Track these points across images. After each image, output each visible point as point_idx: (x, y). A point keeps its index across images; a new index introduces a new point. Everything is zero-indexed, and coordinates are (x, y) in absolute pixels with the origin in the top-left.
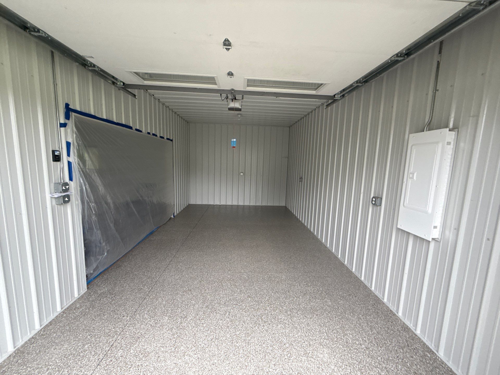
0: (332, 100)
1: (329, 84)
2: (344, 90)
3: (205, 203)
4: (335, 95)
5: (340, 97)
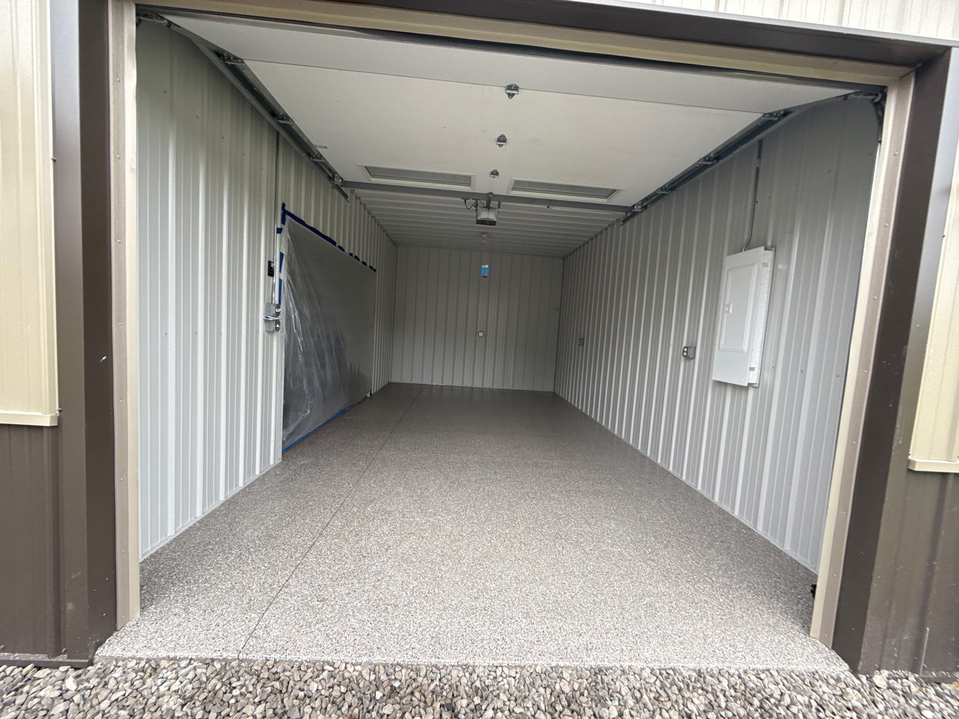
0: (630, 213)
1: (623, 190)
2: (646, 199)
3: (417, 380)
4: (634, 206)
5: (642, 208)
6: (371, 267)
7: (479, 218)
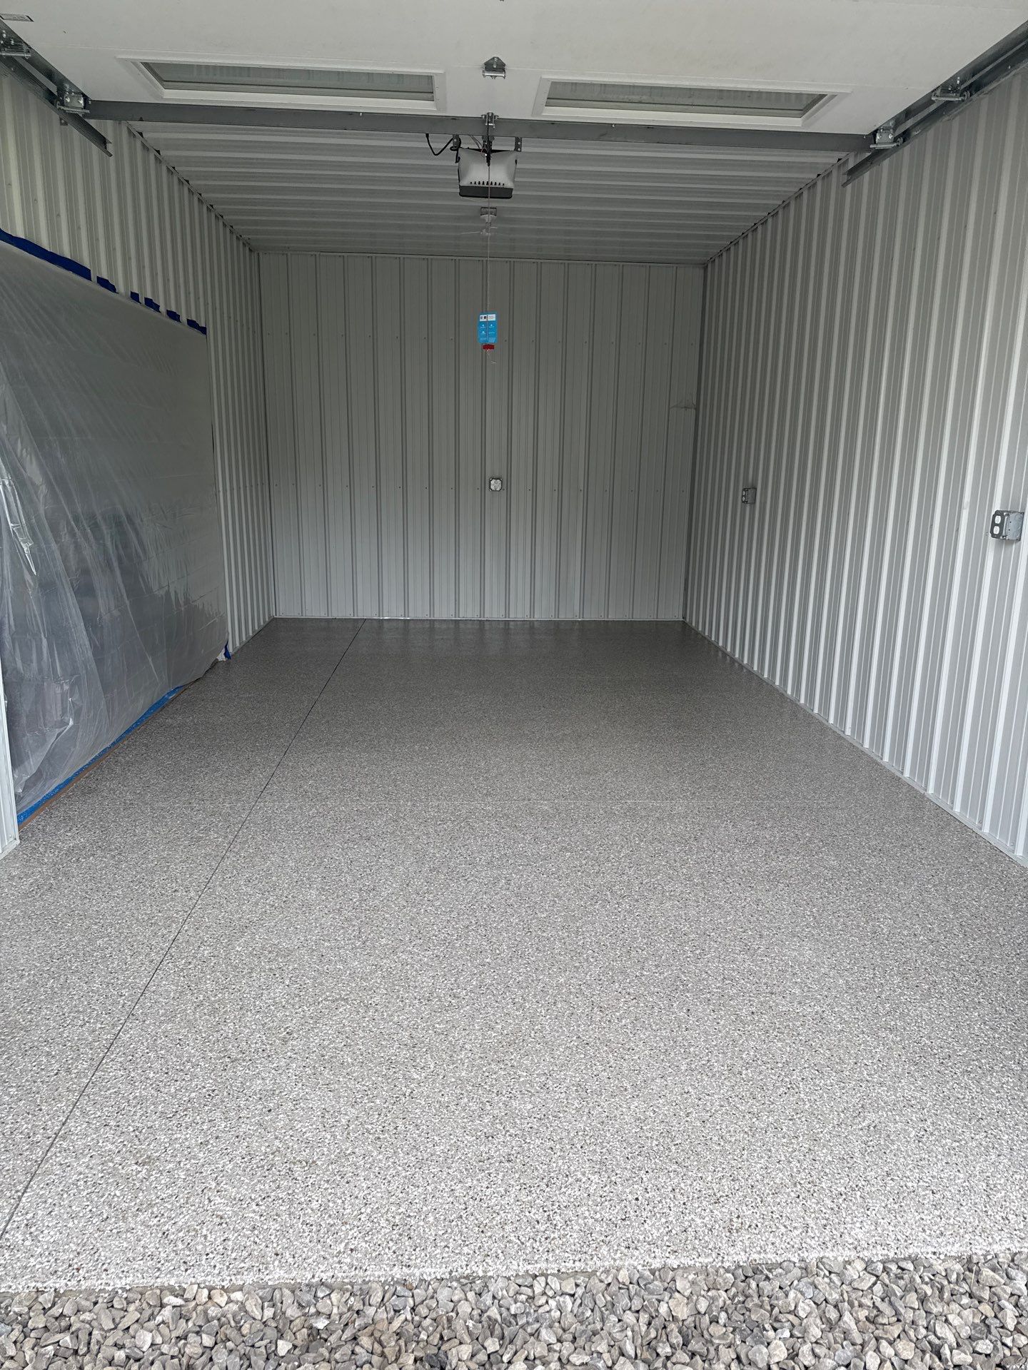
0: (866, 151)
2: (908, 113)
3: (341, 610)
4: (874, 133)
5: (895, 140)
6: (192, 323)
7: (465, 183)
